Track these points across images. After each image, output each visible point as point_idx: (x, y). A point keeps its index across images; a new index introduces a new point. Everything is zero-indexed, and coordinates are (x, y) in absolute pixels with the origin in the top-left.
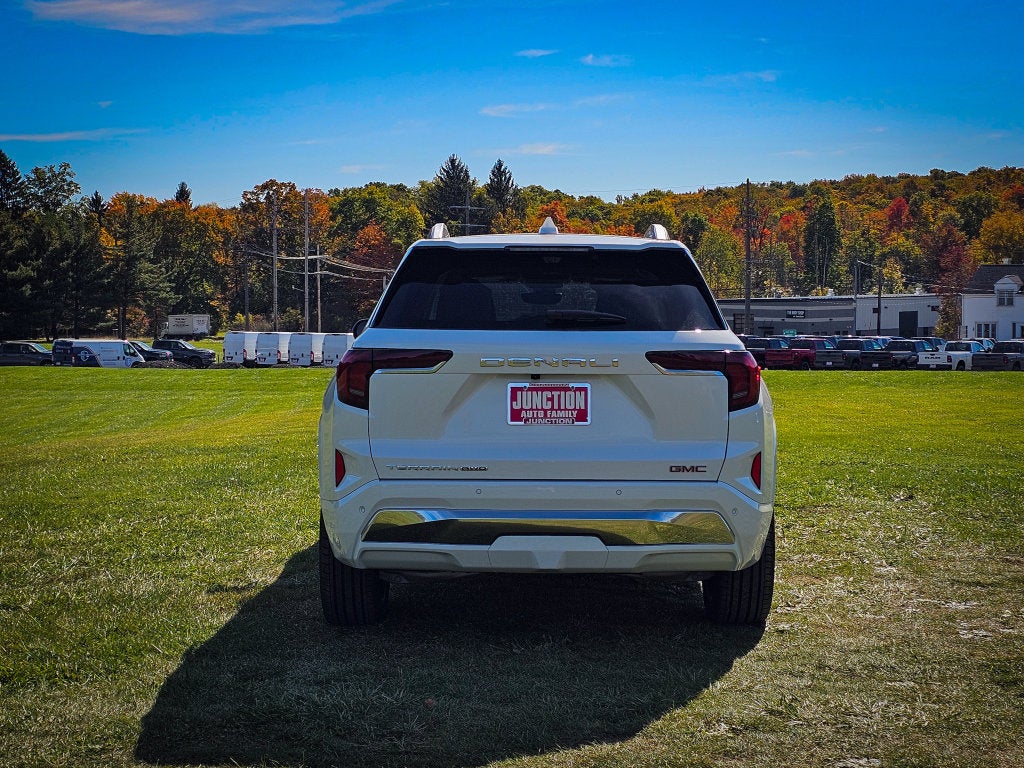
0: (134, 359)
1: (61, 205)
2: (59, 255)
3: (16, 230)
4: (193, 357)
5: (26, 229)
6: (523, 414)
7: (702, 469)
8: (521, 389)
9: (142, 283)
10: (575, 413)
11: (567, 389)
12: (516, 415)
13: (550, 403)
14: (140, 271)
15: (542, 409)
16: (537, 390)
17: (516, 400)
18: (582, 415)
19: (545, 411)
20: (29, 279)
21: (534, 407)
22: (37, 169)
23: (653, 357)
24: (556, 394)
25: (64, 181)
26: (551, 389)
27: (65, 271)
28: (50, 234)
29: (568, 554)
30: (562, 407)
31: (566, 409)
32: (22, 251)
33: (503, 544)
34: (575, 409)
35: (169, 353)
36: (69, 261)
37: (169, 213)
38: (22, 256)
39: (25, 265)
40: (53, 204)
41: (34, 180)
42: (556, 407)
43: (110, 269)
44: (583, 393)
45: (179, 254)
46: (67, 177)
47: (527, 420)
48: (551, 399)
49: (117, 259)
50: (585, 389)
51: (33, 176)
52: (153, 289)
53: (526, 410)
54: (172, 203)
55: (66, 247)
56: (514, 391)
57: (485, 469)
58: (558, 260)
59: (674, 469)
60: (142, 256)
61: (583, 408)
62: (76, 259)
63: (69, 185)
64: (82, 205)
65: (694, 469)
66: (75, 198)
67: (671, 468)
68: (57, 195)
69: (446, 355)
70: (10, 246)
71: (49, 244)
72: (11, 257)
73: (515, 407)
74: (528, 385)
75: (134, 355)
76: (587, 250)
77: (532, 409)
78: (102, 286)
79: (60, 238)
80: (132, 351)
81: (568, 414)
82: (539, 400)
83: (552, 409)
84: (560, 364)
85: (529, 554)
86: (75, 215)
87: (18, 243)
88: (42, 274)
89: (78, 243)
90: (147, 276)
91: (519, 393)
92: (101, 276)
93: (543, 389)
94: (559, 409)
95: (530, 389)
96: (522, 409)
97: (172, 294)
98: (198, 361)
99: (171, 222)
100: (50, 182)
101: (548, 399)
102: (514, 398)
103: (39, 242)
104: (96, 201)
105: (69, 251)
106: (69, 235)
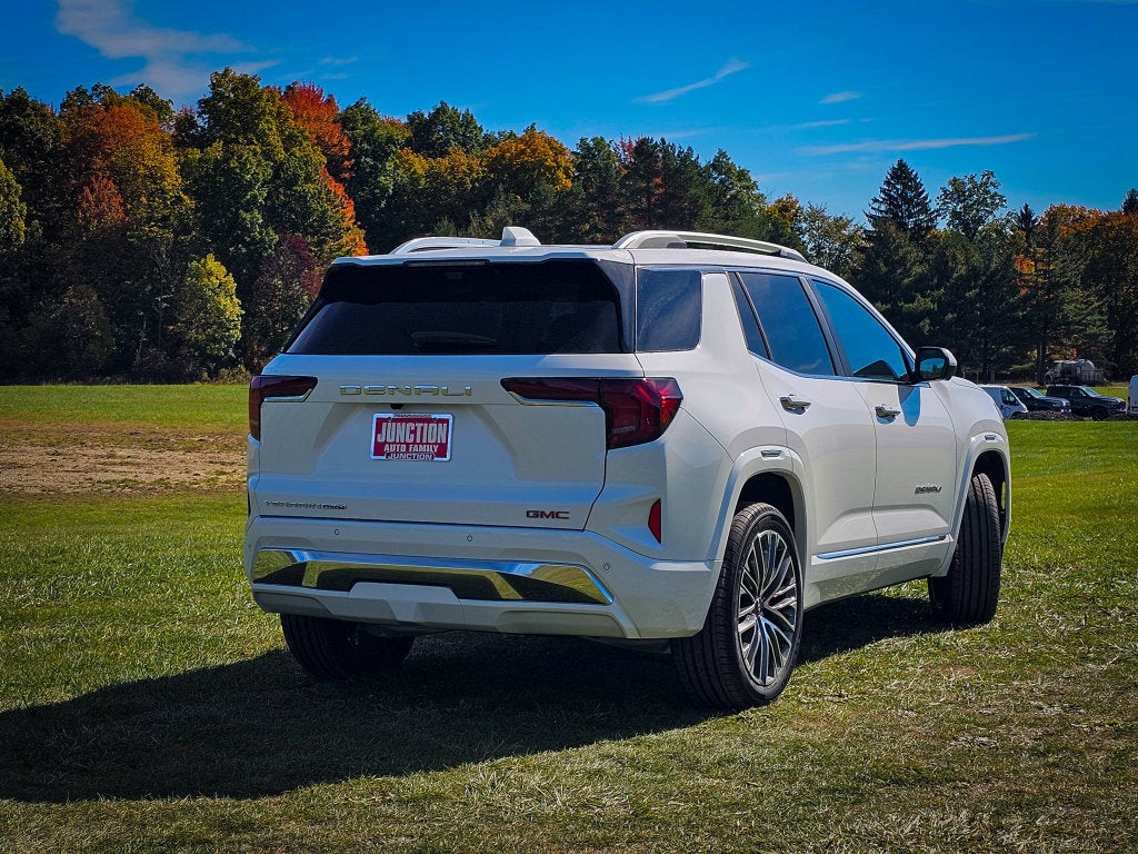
0: (1015, 409)
1: (983, 222)
2: (965, 283)
3: (915, 253)
4: (1095, 407)
5: (929, 253)
6: (386, 448)
7: (565, 515)
8: (386, 420)
9: (1065, 317)
10: (436, 448)
11: (429, 421)
12: (379, 449)
13: (412, 435)
14: (1063, 302)
15: (405, 443)
16: (401, 421)
17: (381, 433)
18: (442, 451)
19: (408, 445)
20: (928, 313)
21: (397, 441)
22: (955, 179)
23: (508, 384)
24: (419, 425)
25: (987, 192)
26: (415, 421)
27: (972, 302)
28: (954, 258)
29: (422, 606)
30: (424, 441)
31: (427, 443)
32: (921, 278)
33: (361, 591)
34: (436, 444)
35: (1064, 402)
36: (977, 290)
37: (1112, 227)
38: (921, 285)
39: (924, 296)
40: (974, 222)
41: (952, 193)
42: (418, 441)
43: (1026, 299)
44: (445, 425)
45: (1124, 279)
46: (991, 189)
47: (389, 454)
48: (414, 432)
49: (1036, 287)
50: (447, 421)
51: (950, 189)
52: (1079, 323)
53: (389, 444)
54: (1118, 216)
55: (974, 273)
56: (380, 422)
57: (343, 508)
58: (460, 275)
59: (531, 514)
60: (1067, 282)
61: (444, 441)
62: (985, 287)
63: (992, 197)
64: (1008, 221)
65: (554, 515)
66: (1000, 213)
67: (528, 512)
68: (978, 211)
69: (311, 382)
70: (907, 273)
71: (953, 270)
72: (908, 286)
73: (379, 440)
74: (392, 416)
75: (1014, 403)
76: (483, 263)
77: (394, 443)
78: (1017, 320)
79: (967, 263)
80: (1012, 399)
81: (429, 449)
82: (402, 432)
83: (414, 443)
84: (413, 392)
85: (384, 604)
86: (999, 233)
87: (918, 269)
88: (944, 307)
89: (987, 267)
90: (1072, 307)
91: (384, 424)
92: (1014, 308)
93: (407, 421)
94: (421, 443)
95: (394, 420)
96: (386, 442)
97: (1104, 330)
98: (1101, 411)
99: (1115, 239)
100: (971, 195)
101: (412, 432)
102: (379, 430)
103: (941, 269)
104: (1026, 217)
105: (976, 277)
106: (977, 258)
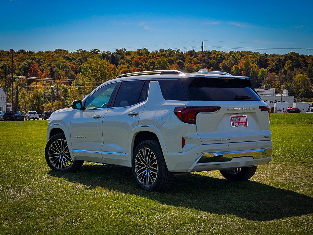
7: (269, 137)
8: (233, 117)
10: (244, 123)
11: (242, 117)
18: (246, 124)
19: (239, 123)
24: (240, 118)
47: (235, 126)
48: (239, 120)
50: (246, 117)
57: (229, 140)
58: (228, 81)
61: (246, 122)
67: (264, 137)
69: (219, 108)
73: (232, 122)
74: (234, 116)
77: (236, 123)
82: (237, 120)
83: (240, 122)
93: (237, 117)
94: (241, 122)
95: (235, 117)
96: (234, 123)
102: (232, 120)
